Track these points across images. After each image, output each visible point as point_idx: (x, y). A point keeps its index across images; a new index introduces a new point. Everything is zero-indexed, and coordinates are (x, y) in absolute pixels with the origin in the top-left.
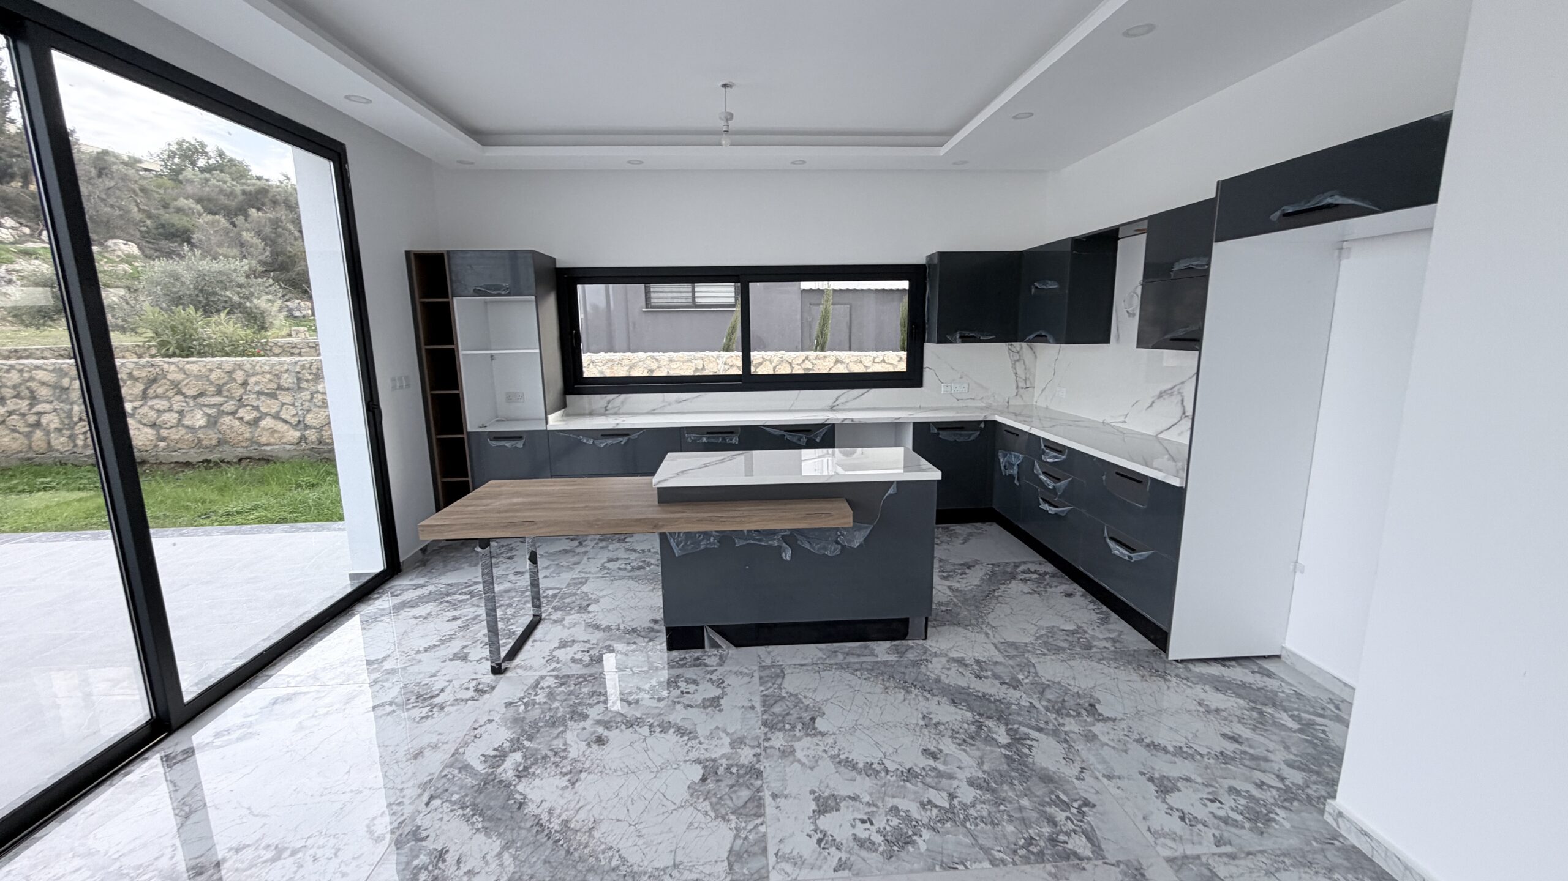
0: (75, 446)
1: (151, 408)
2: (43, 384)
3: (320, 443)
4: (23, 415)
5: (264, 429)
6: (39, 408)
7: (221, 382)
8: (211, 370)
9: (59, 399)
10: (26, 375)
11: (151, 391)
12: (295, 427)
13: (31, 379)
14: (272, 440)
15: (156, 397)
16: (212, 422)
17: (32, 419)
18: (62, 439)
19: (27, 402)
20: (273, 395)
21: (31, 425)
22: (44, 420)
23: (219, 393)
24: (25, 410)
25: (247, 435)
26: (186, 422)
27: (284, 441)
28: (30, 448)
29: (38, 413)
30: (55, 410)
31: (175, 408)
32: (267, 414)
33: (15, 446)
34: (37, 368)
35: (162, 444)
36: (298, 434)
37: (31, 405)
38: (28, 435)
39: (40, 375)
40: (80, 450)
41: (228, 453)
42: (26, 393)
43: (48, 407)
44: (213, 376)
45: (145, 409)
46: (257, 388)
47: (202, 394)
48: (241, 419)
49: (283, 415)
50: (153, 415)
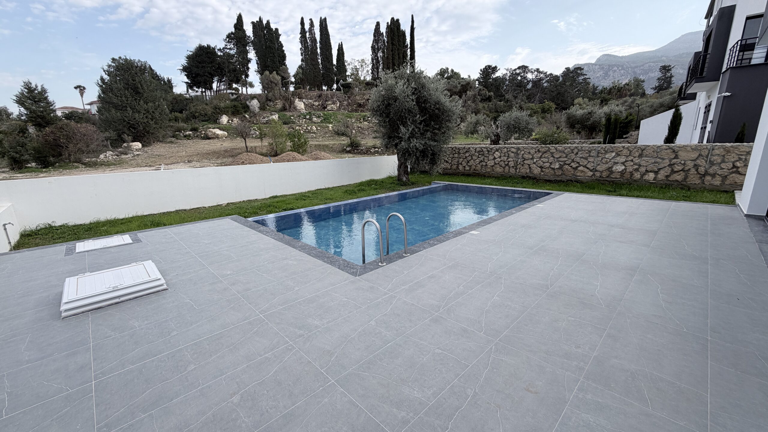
0: (516, 172)
1: (542, 161)
2: (512, 152)
3: (600, 177)
4: (504, 162)
5: (579, 170)
6: (509, 160)
7: (568, 153)
8: (566, 149)
9: (516, 158)
10: (509, 150)
11: (543, 156)
12: (591, 171)
13: (510, 151)
14: (581, 175)
15: (544, 157)
16: (561, 167)
17: (506, 163)
18: (513, 170)
19: (506, 158)
20: (586, 159)
21: (505, 165)
22: (510, 163)
23: (566, 157)
24: (505, 160)
25: (572, 172)
26: (552, 166)
27: (586, 175)
28: (504, 171)
29: (509, 161)
30: (513, 160)
31: (550, 162)
32: (581, 165)
33: (500, 170)
34: (512, 147)
35: (542, 173)
36: (592, 173)
37: (507, 159)
38: (504, 168)
39: (513, 150)
40: (517, 173)
41: (564, 178)
42: (507, 155)
43: (512, 159)
44: (566, 151)
45: (540, 161)
46: (581, 156)
47: (560, 157)
48: (571, 166)
49: (588, 166)
50: (542, 163)
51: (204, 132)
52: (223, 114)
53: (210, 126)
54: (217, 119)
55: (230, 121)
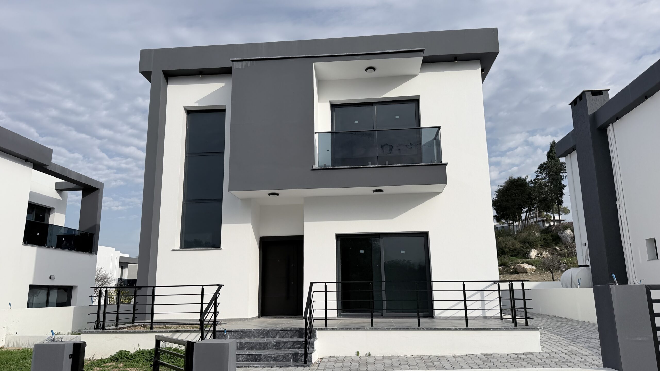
51: (513, 267)
52: (532, 248)
53: (519, 260)
54: (526, 253)
55: (539, 255)
